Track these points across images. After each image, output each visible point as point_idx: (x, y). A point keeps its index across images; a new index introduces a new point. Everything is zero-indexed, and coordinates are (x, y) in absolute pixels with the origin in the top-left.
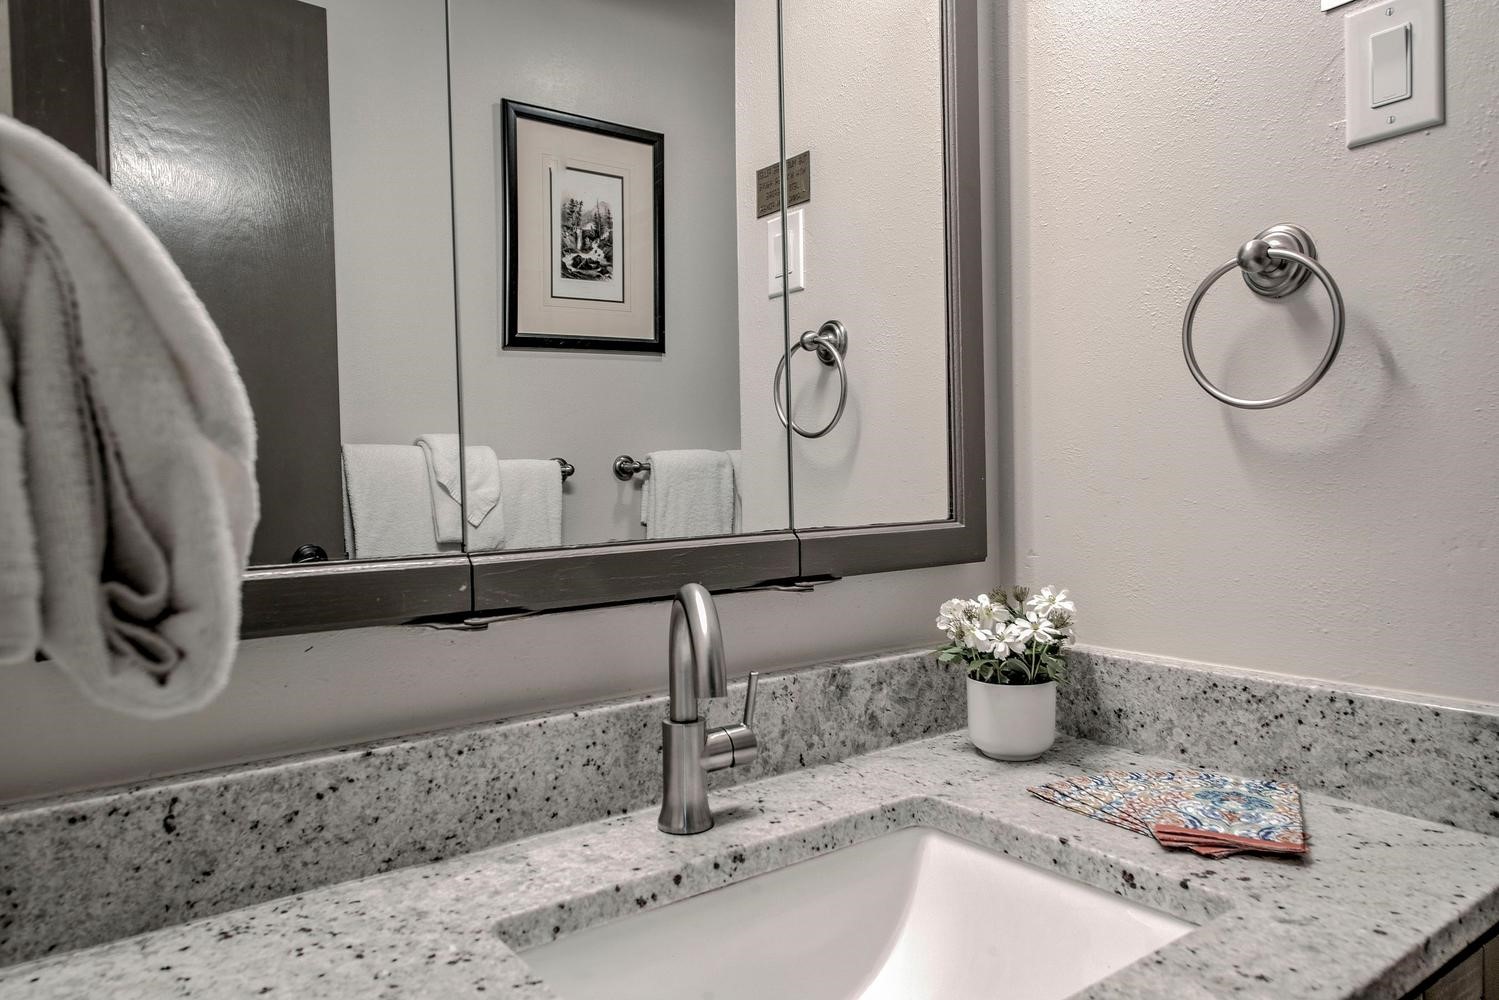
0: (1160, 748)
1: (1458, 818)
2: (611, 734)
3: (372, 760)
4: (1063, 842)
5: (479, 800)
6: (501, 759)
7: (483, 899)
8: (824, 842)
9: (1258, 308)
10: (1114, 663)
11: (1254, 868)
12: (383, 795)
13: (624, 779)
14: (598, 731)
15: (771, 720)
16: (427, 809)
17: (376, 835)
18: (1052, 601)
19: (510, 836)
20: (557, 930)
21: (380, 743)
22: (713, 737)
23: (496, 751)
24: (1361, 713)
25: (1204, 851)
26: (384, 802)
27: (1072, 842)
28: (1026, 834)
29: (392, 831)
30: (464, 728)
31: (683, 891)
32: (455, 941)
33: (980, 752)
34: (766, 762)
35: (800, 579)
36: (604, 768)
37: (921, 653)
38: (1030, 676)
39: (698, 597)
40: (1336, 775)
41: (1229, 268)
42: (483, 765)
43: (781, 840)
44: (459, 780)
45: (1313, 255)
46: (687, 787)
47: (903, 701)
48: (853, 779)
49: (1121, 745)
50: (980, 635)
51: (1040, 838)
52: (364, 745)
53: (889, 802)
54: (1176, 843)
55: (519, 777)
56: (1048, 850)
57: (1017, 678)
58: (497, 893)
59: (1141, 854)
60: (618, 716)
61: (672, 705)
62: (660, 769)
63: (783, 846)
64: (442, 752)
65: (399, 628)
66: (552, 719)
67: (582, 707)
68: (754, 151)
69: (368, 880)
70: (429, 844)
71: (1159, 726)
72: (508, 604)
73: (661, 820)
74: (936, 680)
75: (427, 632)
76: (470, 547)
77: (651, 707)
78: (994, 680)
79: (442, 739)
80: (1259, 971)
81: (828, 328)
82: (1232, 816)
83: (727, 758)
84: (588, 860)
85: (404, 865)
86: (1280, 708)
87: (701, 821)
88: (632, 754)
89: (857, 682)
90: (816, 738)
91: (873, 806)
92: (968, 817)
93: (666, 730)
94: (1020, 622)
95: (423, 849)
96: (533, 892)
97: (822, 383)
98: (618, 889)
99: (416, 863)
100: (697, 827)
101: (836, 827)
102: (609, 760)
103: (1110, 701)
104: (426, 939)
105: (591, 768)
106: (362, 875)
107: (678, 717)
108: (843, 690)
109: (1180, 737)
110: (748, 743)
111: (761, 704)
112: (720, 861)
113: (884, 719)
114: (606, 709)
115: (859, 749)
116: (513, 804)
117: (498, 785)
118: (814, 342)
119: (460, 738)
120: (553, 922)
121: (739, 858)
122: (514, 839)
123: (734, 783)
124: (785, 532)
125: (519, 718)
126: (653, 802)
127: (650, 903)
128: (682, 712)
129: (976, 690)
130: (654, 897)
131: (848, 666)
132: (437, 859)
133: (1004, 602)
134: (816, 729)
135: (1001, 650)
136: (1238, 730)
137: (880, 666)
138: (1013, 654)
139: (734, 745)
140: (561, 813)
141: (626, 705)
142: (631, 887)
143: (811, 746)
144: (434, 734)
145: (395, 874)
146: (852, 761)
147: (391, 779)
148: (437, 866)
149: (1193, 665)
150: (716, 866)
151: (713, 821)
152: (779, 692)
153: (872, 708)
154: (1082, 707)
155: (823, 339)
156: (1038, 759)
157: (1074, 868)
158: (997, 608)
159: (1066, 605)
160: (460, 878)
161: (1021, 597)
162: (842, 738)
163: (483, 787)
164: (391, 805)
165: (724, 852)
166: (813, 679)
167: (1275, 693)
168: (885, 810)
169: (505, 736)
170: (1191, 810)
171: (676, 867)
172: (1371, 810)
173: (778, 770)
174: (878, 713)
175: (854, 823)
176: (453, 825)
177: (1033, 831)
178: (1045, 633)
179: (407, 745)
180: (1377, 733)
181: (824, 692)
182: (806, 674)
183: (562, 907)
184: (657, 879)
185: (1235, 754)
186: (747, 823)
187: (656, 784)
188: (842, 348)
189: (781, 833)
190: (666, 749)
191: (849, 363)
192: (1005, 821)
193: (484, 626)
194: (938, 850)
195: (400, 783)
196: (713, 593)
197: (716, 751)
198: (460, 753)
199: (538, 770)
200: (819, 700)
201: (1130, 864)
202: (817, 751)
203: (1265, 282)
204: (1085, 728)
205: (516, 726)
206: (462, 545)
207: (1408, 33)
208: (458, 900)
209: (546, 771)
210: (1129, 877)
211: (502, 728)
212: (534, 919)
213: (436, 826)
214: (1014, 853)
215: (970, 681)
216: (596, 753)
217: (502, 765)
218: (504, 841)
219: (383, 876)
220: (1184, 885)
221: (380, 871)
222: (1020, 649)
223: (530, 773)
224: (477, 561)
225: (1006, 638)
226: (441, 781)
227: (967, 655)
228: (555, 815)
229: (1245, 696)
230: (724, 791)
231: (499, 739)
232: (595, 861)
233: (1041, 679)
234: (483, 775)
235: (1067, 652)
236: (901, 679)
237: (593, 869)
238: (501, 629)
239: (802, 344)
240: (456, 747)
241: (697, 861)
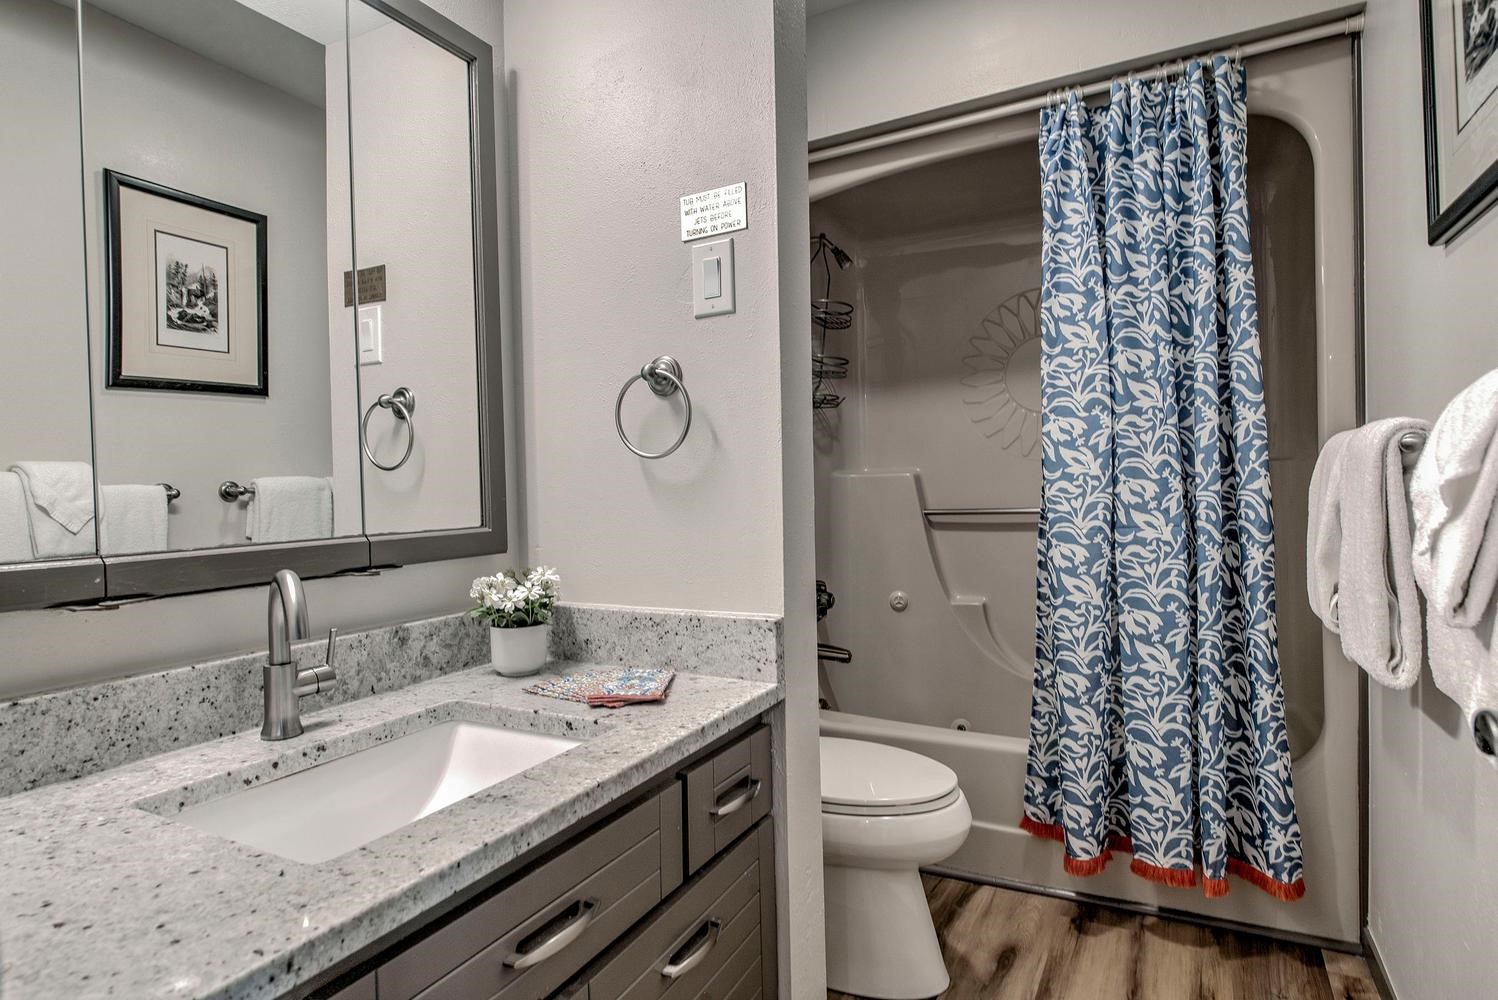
0: (610, 658)
1: (745, 675)
2: (222, 679)
3: (19, 708)
4: (536, 712)
5: (112, 733)
6: (131, 702)
7: (121, 792)
8: (385, 735)
9: (655, 401)
10: (584, 612)
11: (634, 710)
12: (28, 734)
13: (234, 710)
14: (212, 678)
15: (348, 662)
16: (67, 741)
17: (22, 762)
18: (543, 575)
19: (140, 756)
20: (182, 804)
21: (26, 696)
22: (302, 674)
23: (125, 697)
24: (703, 626)
25: (610, 705)
26: (29, 739)
27: (541, 712)
28: (516, 712)
29: (38, 757)
30: (96, 683)
31: (279, 773)
32: (102, 815)
33: (499, 674)
34: (345, 692)
35: (370, 568)
36: (216, 704)
37: (461, 614)
38: (529, 621)
39: (290, 579)
40: (694, 660)
41: (638, 377)
42: (116, 707)
43: (352, 735)
44: (95, 719)
45: (680, 377)
46: (283, 708)
47: (449, 646)
48: (410, 697)
49: (589, 661)
50: (495, 598)
51: (524, 713)
52: (10, 700)
53: (431, 706)
54: (598, 703)
55: (146, 713)
56: (528, 719)
57: (521, 624)
58: (132, 788)
59: (582, 714)
60: (228, 667)
61: (271, 656)
62: (262, 702)
63: (354, 739)
64: (80, 699)
65: (42, 612)
66: (173, 672)
67: (198, 663)
68: (338, 264)
69: (15, 797)
70: (69, 767)
71: (608, 646)
72: (136, 591)
73: (262, 733)
74: (472, 631)
75: (65, 613)
76: (103, 552)
77: (254, 659)
78: (506, 626)
79: (80, 691)
80: (615, 750)
81: (400, 393)
82: (632, 686)
83: (313, 687)
84: (205, 762)
85: (47, 783)
86: (667, 628)
87: (292, 730)
88: (239, 693)
89: (414, 635)
90: (383, 674)
91: (420, 710)
92: (482, 709)
93: (266, 672)
94: (520, 588)
95: (64, 771)
96: (162, 783)
97: (396, 431)
98: (229, 774)
99: (57, 781)
100: (291, 734)
101: (393, 724)
102: (221, 698)
103: (582, 635)
104: (78, 818)
105: (206, 704)
106: (11, 793)
107: (275, 662)
108: (403, 641)
109: (619, 652)
110: (330, 676)
111: (340, 653)
112: (308, 751)
113: (434, 660)
114: (218, 662)
115: (416, 680)
116: (141, 733)
117: (128, 720)
118: (390, 403)
119: (95, 689)
120: (179, 799)
121: (322, 748)
122: (143, 758)
123: (321, 708)
124: (359, 536)
125: (146, 673)
126: (257, 725)
127: (255, 782)
128: (278, 659)
129: (495, 633)
130: (257, 778)
131: (407, 625)
132: (76, 777)
133: (513, 577)
134: (383, 668)
135: (509, 606)
136: (648, 643)
137: (431, 623)
138: (517, 609)
139: (318, 679)
140: (181, 738)
141: (235, 659)
142: (239, 772)
143: (380, 680)
144: (72, 687)
145: (40, 790)
146: (411, 687)
147: (35, 722)
148: (77, 781)
149: (627, 608)
150: (305, 755)
151: (303, 730)
152: (355, 644)
153: (425, 652)
154: (567, 640)
155: (396, 400)
156: (536, 673)
157: (542, 726)
158: (508, 581)
159: (550, 575)
160: (99, 785)
161: (526, 575)
162: (403, 673)
163: (115, 723)
164: (36, 740)
165: (311, 745)
166: (381, 635)
167: (665, 619)
168: (428, 712)
169: (134, 685)
170: (613, 686)
171: (275, 757)
172: (709, 677)
173: (355, 697)
174: (430, 655)
175: (408, 721)
176: (91, 751)
177: (519, 709)
178: (536, 592)
179: (50, 696)
180: (710, 635)
181: (389, 643)
182: (375, 632)
183: (186, 789)
184: (260, 765)
185: (646, 657)
186: (327, 729)
187: (259, 713)
188: (411, 408)
189: (353, 731)
190: (266, 687)
191: (416, 419)
192: (504, 707)
193: (117, 607)
194: (465, 733)
195: (43, 724)
196: (302, 579)
197: (306, 682)
198: (96, 699)
199: (161, 708)
200: (386, 648)
201: (570, 717)
202: (385, 683)
203: (658, 388)
204: (568, 654)
205: (143, 678)
206: (97, 553)
207: (719, 262)
208: (99, 795)
209: (168, 709)
210: (569, 725)
211: (131, 680)
212: (165, 799)
213: (75, 753)
214: (509, 725)
215: (492, 629)
216: (209, 694)
217: (131, 707)
218: (134, 760)
219: (29, 793)
220: (596, 722)
221: (26, 789)
222: (522, 605)
223: (155, 711)
224: (108, 561)
225: (517, 597)
226: (79, 720)
227: (488, 612)
228: (176, 739)
229: (651, 623)
230: (314, 714)
231: (128, 687)
232: (211, 762)
233: (536, 623)
234: (115, 715)
235: (557, 608)
236: (446, 632)
237: (209, 766)
238: (128, 609)
239: (380, 403)
240: (92, 695)
241: (290, 752)
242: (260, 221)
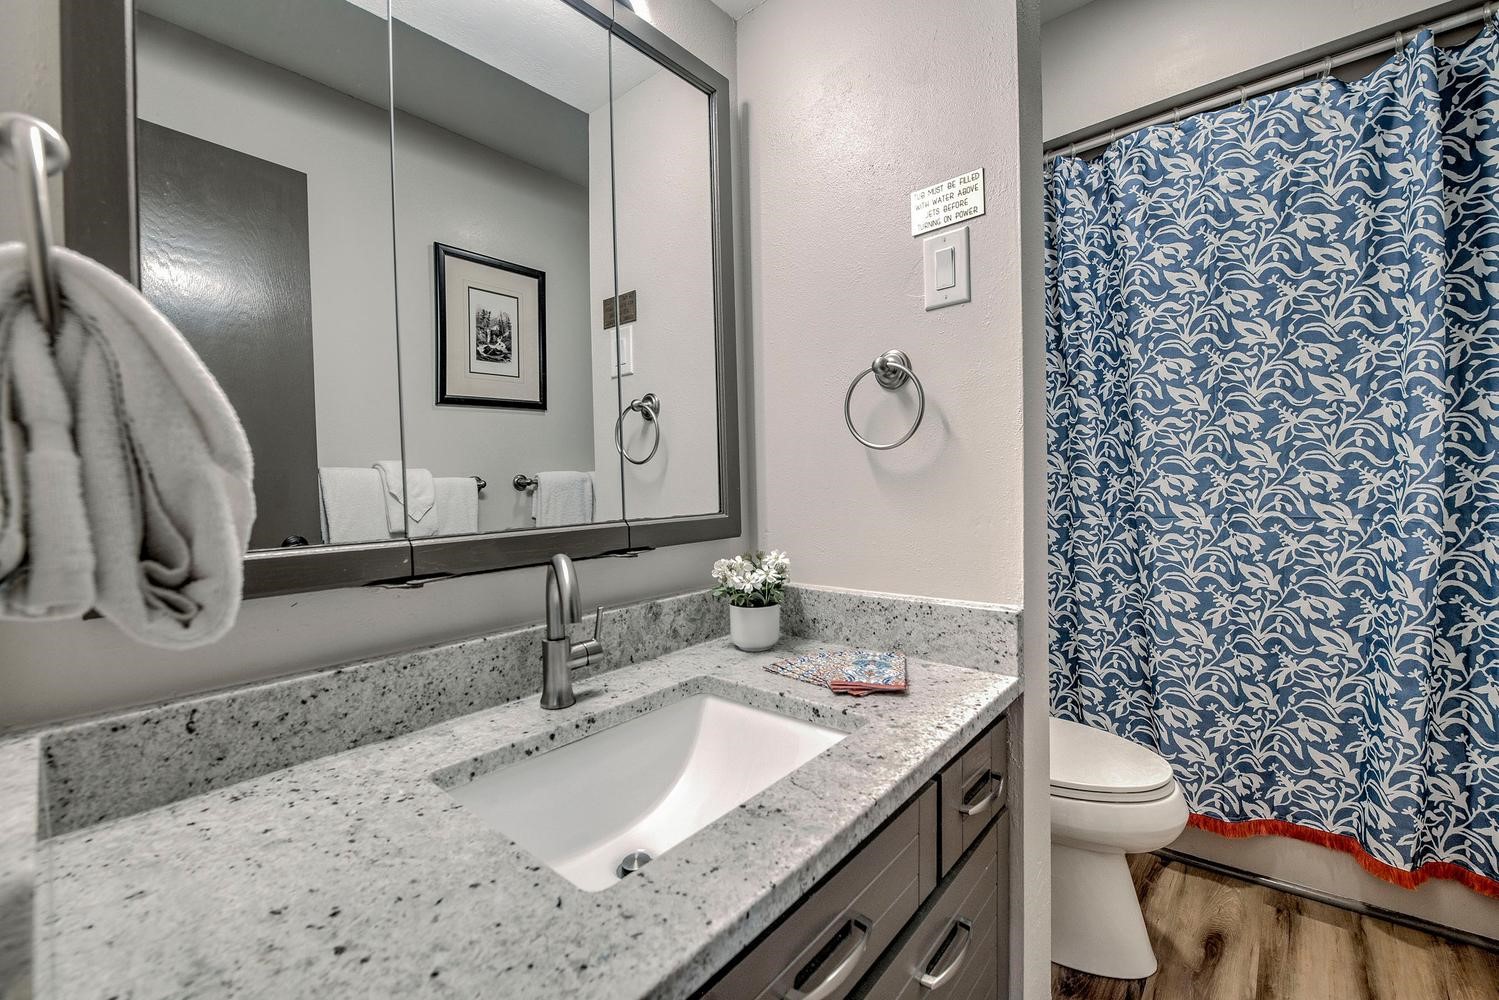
0: (836, 637)
1: (980, 665)
2: (509, 650)
3: (342, 676)
4: (781, 695)
5: (419, 698)
6: (434, 670)
7: (422, 759)
8: (644, 707)
9: (884, 394)
10: (811, 593)
11: (880, 700)
12: (350, 699)
13: (518, 677)
14: (500, 649)
15: (611, 637)
16: (382, 706)
17: (345, 725)
18: (777, 558)
19: (442, 719)
20: (473, 774)
21: (348, 665)
22: (574, 649)
23: (430, 665)
24: (935, 613)
25: (855, 693)
26: (351, 702)
27: (786, 695)
28: (761, 692)
29: (358, 720)
30: (408, 652)
31: (556, 743)
32: (402, 788)
33: (737, 648)
34: (609, 662)
35: (629, 550)
36: (504, 672)
37: (703, 592)
38: (765, 602)
39: (563, 562)
40: (923, 647)
41: (868, 371)
42: (421, 675)
43: (618, 708)
44: (404, 686)
45: (910, 367)
46: (559, 680)
47: (693, 620)
48: (663, 668)
49: (816, 638)
50: (736, 580)
51: (769, 694)
52: (335, 667)
53: (684, 680)
54: (842, 690)
55: (447, 681)
56: (773, 700)
57: (758, 603)
58: (432, 755)
59: (822, 698)
60: (513, 639)
61: (548, 630)
62: (541, 670)
63: (620, 711)
64: (392, 667)
65: (361, 589)
66: (468, 643)
67: (490, 634)
68: (601, 289)
69: (340, 755)
70: (384, 728)
71: (835, 627)
72: (437, 570)
73: (542, 701)
74: (712, 607)
75: (381, 589)
76: (411, 534)
77: (535, 632)
78: (745, 605)
79: (391, 660)
80: (879, 754)
81: (648, 398)
82: (870, 673)
83: (584, 660)
84: (494, 730)
85: (366, 743)
86: (896, 613)
87: (566, 700)
88: (523, 661)
89: (665, 610)
90: (640, 646)
91: (675, 683)
92: (729, 686)
93: (545, 646)
94: (759, 571)
95: (380, 732)
96: (457, 752)
97: (645, 432)
98: (513, 746)
99: (375, 741)
100: (565, 704)
101: (652, 697)
102: (508, 666)
103: (809, 615)
104: (382, 788)
105: (496, 672)
106: (336, 752)
107: (553, 636)
108: (657, 616)
109: (846, 632)
110: (597, 650)
111: (606, 627)
112: (580, 723)
113: (682, 632)
114: (505, 635)
115: (667, 650)
116: (443, 698)
117: (432, 687)
118: (639, 406)
119: (405, 658)
120: (470, 770)
121: (591, 721)
122: (444, 720)
123: (590, 676)
124: (620, 521)
125: (446, 643)
126: (537, 691)
127: (535, 753)
128: (554, 635)
129: (735, 611)
130: (537, 749)
131: (660, 601)
132: (390, 738)
133: (750, 560)
134: (640, 640)
135: (748, 588)
136: (875, 626)
137: (679, 600)
138: (755, 590)
139: (588, 653)
140: (476, 702)
141: (519, 632)
142: (522, 744)
143: (637, 650)
144: (386, 656)
145: (360, 749)
146: (663, 658)
147: (356, 688)
148: (390, 742)
149: (853, 591)
150: (577, 726)
151: (575, 699)
152: (617, 619)
153: (675, 625)
154: (795, 618)
155: (645, 404)
156: (769, 649)
157: (787, 709)
158: (746, 563)
159: (784, 560)
160: (406, 748)
161: (759, 557)
162: (656, 643)
163: (421, 689)
164: (356, 704)
165: (582, 717)
166: (638, 610)
167: (893, 604)
168: (681, 685)
169: (436, 655)
170: (850, 672)
171: (551, 729)
172: (940, 664)
173: (617, 666)
174: (678, 628)
175: (663, 694)
176: (401, 715)
177: (765, 690)
178: (772, 577)
179: (367, 665)
180: (942, 623)
181: (645, 618)
182: (634, 607)
183: (476, 760)
184: (539, 737)
185: (874, 639)
186: (596, 699)
187: (538, 679)
188: (656, 410)
189: (619, 703)
190: (544, 658)
191: (660, 420)
192: (750, 686)
193: (421, 585)
194: (713, 707)
195: (362, 690)
196: (573, 560)
197: (577, 656)
198: (405, 668)
199: (459, 675)
200: (643, 623)
201: (816, 704)
202: (641, 653)
203: (887, 381)
204: (796, 630)
205: (443, 648)
206: (405, 533)
207: (953, 252)
208: (404, 762)
209: (465, 676)
210: (816, 711)
211: (434, 650)
212: (457, 770)
213: (389, 716)
214: (755, 704)
215: (732, 607)
216: (499, 663)
217: (434, 674)
218: (436, 723)
219: (351, 751)
220: (844, 713)
221: (349, 748)
222: (759, 586)
223: (453, 679)
224: (415, 543)
225: (750, 581)
226: (392, 687)
227: (729, 592)
228: (471, 704)
229: (879, 607)
230: (583, 681)
231: (432, 657)
232: (498, 730)
233: (771, 603)
234: (421, 682)
235: (786, 587)
236: (691, 608)
237: (496, 735)
238: (432, 587)
239: (632, 407)
240: (402, 664)
241: (565, 724)
242: (540, 276)
